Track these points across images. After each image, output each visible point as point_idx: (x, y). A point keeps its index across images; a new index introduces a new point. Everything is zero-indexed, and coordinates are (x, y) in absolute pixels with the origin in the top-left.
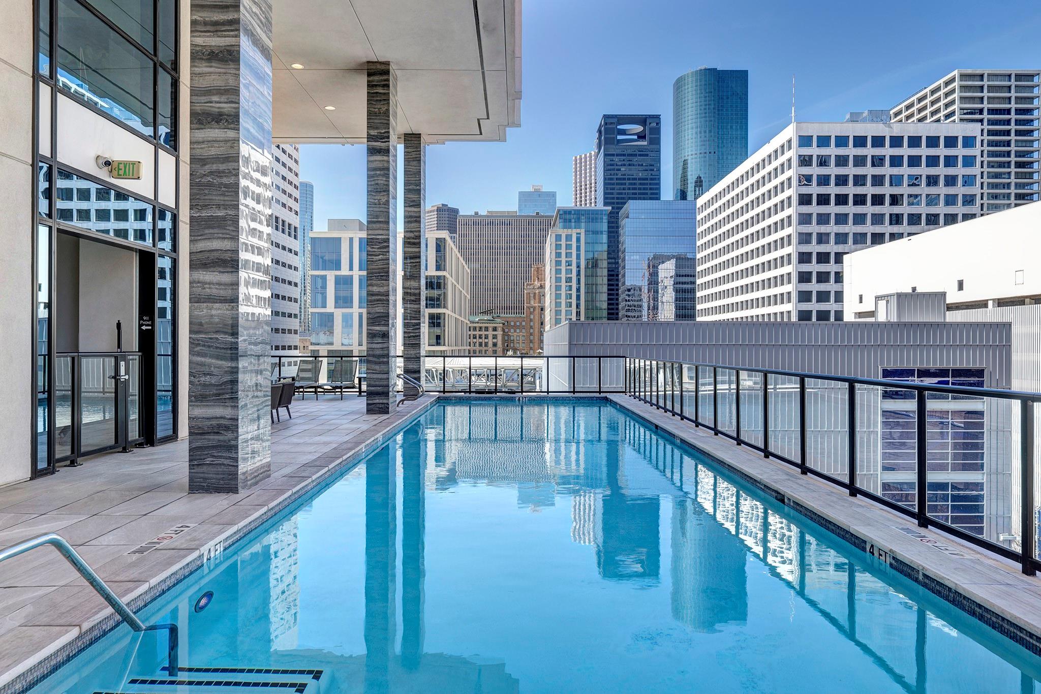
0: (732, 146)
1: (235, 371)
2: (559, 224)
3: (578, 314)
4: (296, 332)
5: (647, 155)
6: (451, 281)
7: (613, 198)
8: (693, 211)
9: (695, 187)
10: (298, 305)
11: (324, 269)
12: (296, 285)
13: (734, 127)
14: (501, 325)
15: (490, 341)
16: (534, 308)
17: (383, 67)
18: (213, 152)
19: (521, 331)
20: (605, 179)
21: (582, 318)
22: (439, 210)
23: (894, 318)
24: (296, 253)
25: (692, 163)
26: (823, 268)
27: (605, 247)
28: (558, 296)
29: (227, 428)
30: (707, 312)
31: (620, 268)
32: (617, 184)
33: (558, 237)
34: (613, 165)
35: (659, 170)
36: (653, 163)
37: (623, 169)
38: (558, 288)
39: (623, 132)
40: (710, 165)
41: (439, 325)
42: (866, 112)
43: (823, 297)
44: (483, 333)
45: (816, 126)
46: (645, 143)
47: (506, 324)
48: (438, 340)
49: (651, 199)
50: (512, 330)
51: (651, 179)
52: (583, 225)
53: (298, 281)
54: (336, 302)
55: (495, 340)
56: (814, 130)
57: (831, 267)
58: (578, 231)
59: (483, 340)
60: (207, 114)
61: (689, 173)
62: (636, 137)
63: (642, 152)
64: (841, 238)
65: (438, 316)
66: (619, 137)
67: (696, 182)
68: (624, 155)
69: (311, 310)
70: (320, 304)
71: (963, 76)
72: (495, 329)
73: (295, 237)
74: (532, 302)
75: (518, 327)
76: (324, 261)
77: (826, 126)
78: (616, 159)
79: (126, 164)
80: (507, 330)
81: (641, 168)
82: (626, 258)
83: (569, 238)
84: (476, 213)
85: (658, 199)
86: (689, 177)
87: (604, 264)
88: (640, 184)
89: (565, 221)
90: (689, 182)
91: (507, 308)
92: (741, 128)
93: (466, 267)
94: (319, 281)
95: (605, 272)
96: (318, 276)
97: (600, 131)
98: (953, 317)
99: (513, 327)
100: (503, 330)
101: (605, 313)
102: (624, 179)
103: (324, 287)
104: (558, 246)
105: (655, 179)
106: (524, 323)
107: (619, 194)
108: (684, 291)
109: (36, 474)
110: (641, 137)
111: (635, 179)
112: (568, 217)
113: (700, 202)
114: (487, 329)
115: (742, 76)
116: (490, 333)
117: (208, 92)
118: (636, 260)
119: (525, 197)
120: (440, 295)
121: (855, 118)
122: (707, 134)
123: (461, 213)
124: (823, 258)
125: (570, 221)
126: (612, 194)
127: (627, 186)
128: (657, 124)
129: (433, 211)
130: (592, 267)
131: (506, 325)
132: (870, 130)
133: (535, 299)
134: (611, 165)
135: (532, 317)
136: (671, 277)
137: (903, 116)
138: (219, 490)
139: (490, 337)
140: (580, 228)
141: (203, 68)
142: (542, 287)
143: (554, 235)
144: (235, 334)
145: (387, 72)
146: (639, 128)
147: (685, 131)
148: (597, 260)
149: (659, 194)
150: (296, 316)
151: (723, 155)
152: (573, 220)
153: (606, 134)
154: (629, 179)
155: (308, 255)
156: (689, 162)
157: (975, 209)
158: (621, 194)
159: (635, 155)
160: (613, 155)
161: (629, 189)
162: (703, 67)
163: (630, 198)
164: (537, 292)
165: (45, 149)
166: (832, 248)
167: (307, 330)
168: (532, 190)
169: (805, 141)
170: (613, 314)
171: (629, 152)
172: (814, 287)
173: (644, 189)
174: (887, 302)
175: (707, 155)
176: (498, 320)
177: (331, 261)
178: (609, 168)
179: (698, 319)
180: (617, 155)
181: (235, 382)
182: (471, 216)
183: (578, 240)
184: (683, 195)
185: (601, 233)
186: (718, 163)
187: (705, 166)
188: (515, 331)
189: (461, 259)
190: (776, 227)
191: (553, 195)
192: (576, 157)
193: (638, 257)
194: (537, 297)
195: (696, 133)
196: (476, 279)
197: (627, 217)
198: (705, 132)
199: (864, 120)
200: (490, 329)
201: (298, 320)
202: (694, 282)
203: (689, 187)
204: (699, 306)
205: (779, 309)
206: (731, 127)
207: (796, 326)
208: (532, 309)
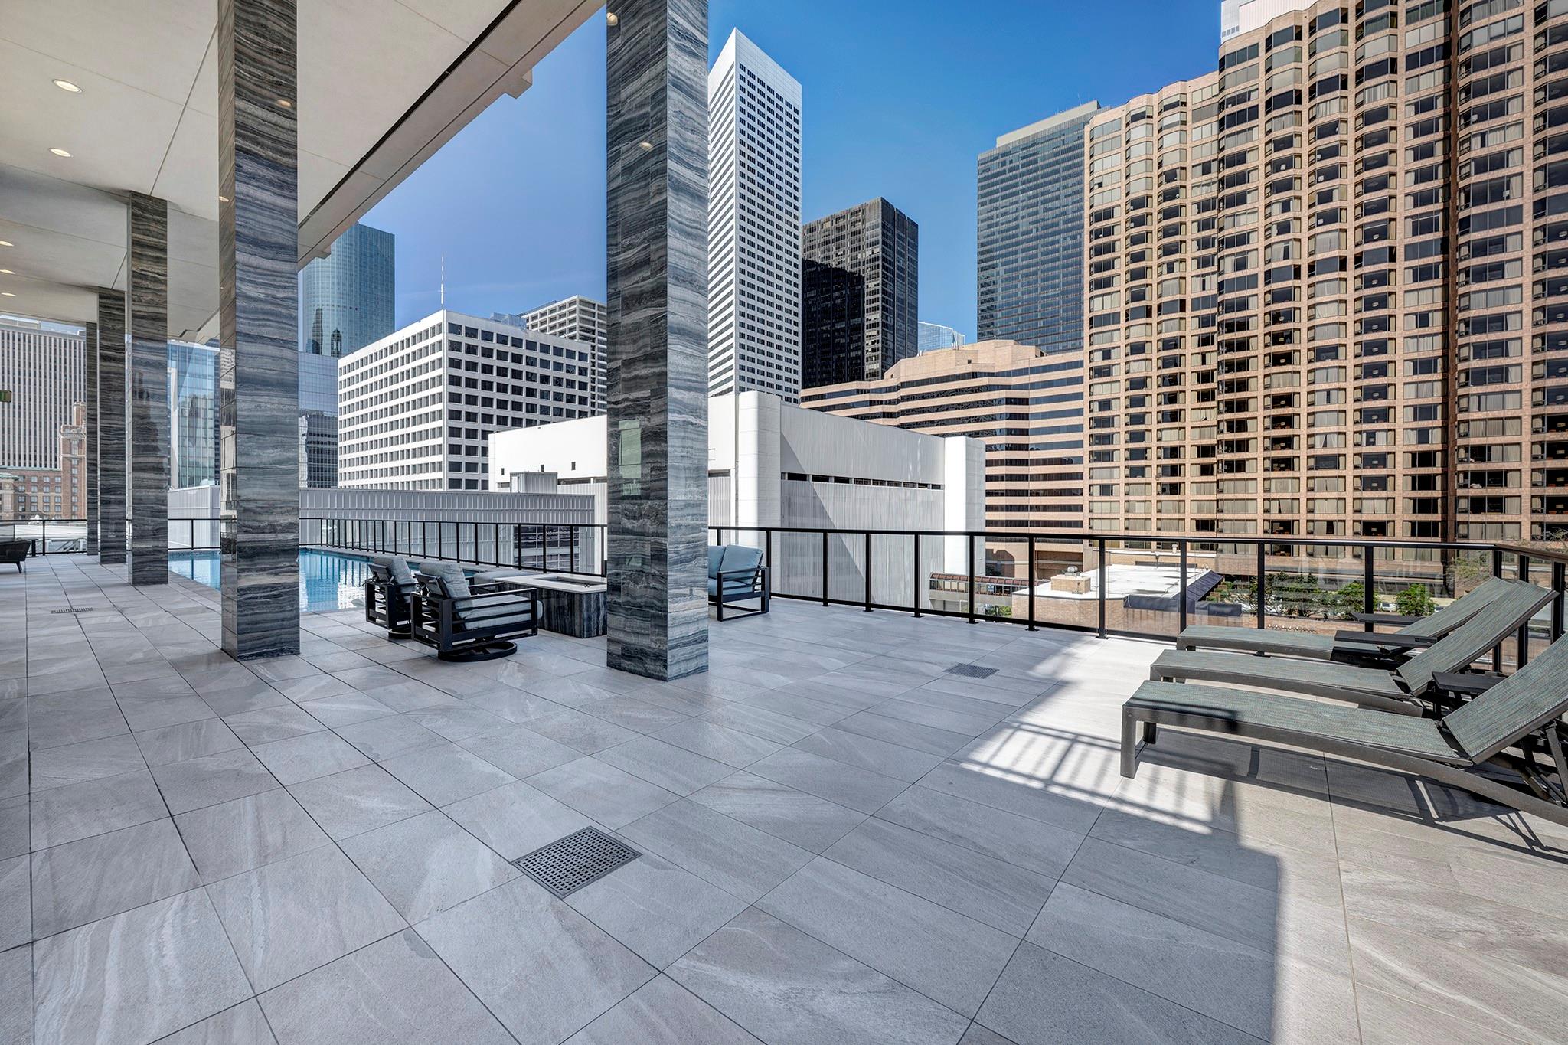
0: (377, 306)
8: (333, 371)
14: (12, 481)
16: (80, 459)
19: (52, 491)
23: (523, 491)
25: (328, 314)
26: (471, 442)
30: (351, 476)
40: (351, 321)
42: (507, 315)
43: (471, 468)
45: (464, 317)
47: (21, 479)
50: (34, 489)
56: (464, 321)
57: (478, 442)
61: (324, 325)
64: (487, 419)
67: (333, 336)
71: (582, 302)
74: (75, 452)
75: (47, 485)
77: (472, 319)
80: (22, 488)
86: (324, 329)
90: (324, 333)
92: (387, 291)
98: (563, 490)
99: (35, 483)
100: (16, 489)
106: (58, 480)
108: (321, 451)
113: (343, 362)
115: (389, 240)
121: (498, 318)
122: (347, 288)
124: (471, 434)
130: (191, 415)
131: (21, 481)
132: (511, 331)
133: (80, 446)
135: (74, 471)
147: (318, 277)
151: (366, 314)
156: (324, 312)
157: (587, 408)
166: (478, 425)
169: (454, 328)
172: (462, 458)
174: (519, 477)
175: (347, 310)
179: (341, 483)
184: (317, 348)
186: (361, 320)
187: (344, 321)
188: (40, 490)
190: (426, 401)
194: (84, 444)
195: (333, 283)
198: (344, 285)
199: (505, 322)
202: (336, 444)
203: (325, 338)
204: (341, 470)
205: (430, 476)
206: (376, 287)
207: (446, 493)
208: (74, 462)
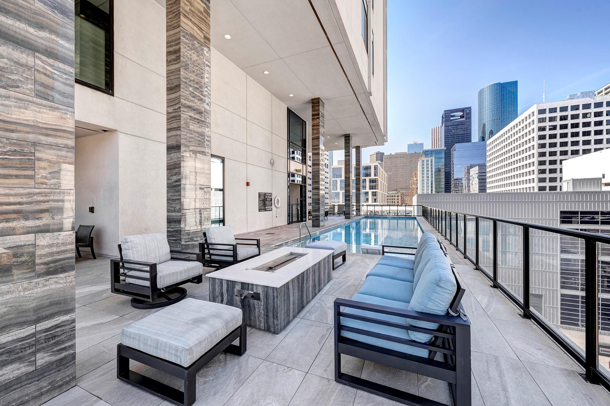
0: (509, 115)
1: (319, 207)
2: (423, 156)
3: (432, 190)
4: (328, 198)
5: (465, 124)
6: (380, 180)
7: (449, 143)
8: (485, 146)
9: (489, 134)
10: (328, 190)
11: (336, 178)
12: (328, 183)
13: (510, 106)
14: (400, 195)
15: (396, 201)
16: (414, 188)
17: (348, 135)
18: (316, 170)
19: (409, 197)
20: (445, 136)
21: (434, 192)
22: (377, 154)
23: (571, 190)
24: (328, 173)
25: (488, 125)
26: (553, 167)
27: (444, 163)
28: (423, 184)
29: (318, 216)
30: (492, 188)
31: (452, 171)
32: (451, 137)
33: (423, 161)
34: (449, 130)
35: (471, 129)
36: (467, 127)
37: (453, 131)
38: (423, 180)
39: (454, 116)
40: (497, 124)
41: (375, 195)
42: (580, 93)
43: (553, 180)
44: (393, 198)
45: (548, 104)
46: (464, 119)
48: (375, 200)
49: (467, 142)
50: (405, 197)
51: (467, 134)
52: (434, 155)
53: (328, 182)
54: (340, 188)
55: (398, 201)
56: (547, 106)
57: (557, 166)
58: (432, 158)
59: (393, 201)
60: (314, 164)
61: (486, 129)
62: (459, 117)
63: (462, 123)
64: (563, 153)
65: (375, 192)
66: (451, 118)
67: (490, 132)
68: (454, 125)
69: (333, 191)
70: (335, 189)
72: (398, 196)
73: (327, 168)
74: (413, 186)
75: (407, 195)
76: (336, 175)
77: (554, 103)
78: (450, 127)
79: (299, 170)
80: (403, 197)
81: (462, 130)
82: (454, 167)
83: (427, 161)
84: (391, 154)
85: (471, 142)
86: (486, 131)
87: (443, 170)
88: (462, 136)
89: (426, 154)
90: (486, 133)
91: (402, 189)
93: (386, 174)
94: (335, 181)
95: (444, 173)
96: (334, 180)
97: (443, 117)
99: (405, 195)
100: (401, 197)
101: (444, 190)
102: (454, 135)
103: (336, 184)
104: (423, 165)
105: (469, 133)
106: (410, 194)
107: (451, 141)
108: (482, 179)
109: (288, 224)
110: (462, 117)
111: (459, 134)
112: (427, 153)
113: (488, 142)
114: (395, 196)
115: (515, 84)
116: (396, 198)
117: (315, 160)
118: (459, 168)
119: (410, 146)
120: (375, 185)
121: (572, 97)
122: (496, 112)
123: (385, 154)
124: (553, 162)
125: (428, 155)
126: (449, 141)
127: (455, 138)
128: (470, 111)
129: (374, 154)
130: (438, 172)
131: (402, 194)
132: (582, 101)
133: (414, 185)
134: (448, 130)
135: (413, 191)
136: (477, 174)
137: (603, 93)
138: (317, 227)
139: (396, 200)
140: (432, 157)
141: (314, 156)
142: (417, 180)
143: (421, 161)
144: (319, 201)
145: (349, 136)
146: (461, 114)
147: (484, 111)
148: (440, 169)
149: (471, 139)
150: (328, 193)
151: (504, 119)
152: (429, 154)
153: (445, 118)
154: (456, 135)
155: (331, 172)
156: (486, 124)
158: (453, 141)
159: (459, 125)
160: (449, 126)
161: (456, 139)
162: (493, 83)
163: (456, 143)
164: (415, 182)
165: (289, 171)
167: (331, 198)
168: (413, 143)
169: (542, 111)
170: (448, 189)
171: (456, 124)
172: (547, 175)
173: (463, 138)
174: (568, 183)
175: (496, 121)
176: (399, 193)
177: (339, 175)
178: (446, 131)
179: (488, 191)
180: (451, 126)
181: (319, 209)
182: (389, 155)
183: (432, 162)
184: (483, 139)
185: (442, 158)
186: (501, 123)
187: (494, 125)
188: (406, 197)
189: (384, 172)
190: (527, 150)
191: (422, 144)
192: (432, 129)
193: (460, 166)
194: (415, 184)
195: (490, 112)
196: (390, 179)
197: (455, 150)
198: (494, 111)
199: (578, 97)
200: (396, 196)
201: (328, 195)
202: (486, 175)
203: (486, 134)
204: (488, 186)
205: (528, 185)
206: (508, 107)
207: (537, 193)
208: (413, 189)
